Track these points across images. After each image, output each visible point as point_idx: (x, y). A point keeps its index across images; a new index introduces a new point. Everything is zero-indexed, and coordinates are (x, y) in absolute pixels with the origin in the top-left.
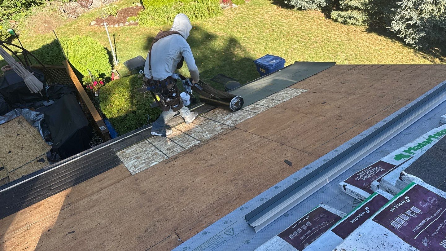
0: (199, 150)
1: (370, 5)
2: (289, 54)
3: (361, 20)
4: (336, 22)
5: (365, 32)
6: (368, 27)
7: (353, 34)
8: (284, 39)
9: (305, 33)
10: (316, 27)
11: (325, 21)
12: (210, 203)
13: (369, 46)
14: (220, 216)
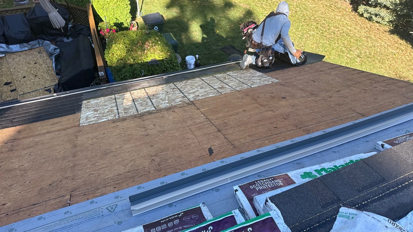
0: (149, 117)
1: (400, 6)
2: (304, 40)
3: (387, 19)
4: (361, 17)
5: (387, 33)
6: (392, 28)
7: (374, 32)
8: (303, 23)
9: (326, 21)
10: (339, 18)
11: (350, 14)
12: (118, 174)
13: (387, 47)
14: (117, 189)
